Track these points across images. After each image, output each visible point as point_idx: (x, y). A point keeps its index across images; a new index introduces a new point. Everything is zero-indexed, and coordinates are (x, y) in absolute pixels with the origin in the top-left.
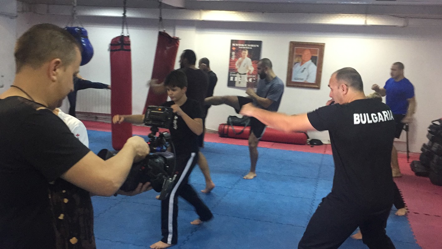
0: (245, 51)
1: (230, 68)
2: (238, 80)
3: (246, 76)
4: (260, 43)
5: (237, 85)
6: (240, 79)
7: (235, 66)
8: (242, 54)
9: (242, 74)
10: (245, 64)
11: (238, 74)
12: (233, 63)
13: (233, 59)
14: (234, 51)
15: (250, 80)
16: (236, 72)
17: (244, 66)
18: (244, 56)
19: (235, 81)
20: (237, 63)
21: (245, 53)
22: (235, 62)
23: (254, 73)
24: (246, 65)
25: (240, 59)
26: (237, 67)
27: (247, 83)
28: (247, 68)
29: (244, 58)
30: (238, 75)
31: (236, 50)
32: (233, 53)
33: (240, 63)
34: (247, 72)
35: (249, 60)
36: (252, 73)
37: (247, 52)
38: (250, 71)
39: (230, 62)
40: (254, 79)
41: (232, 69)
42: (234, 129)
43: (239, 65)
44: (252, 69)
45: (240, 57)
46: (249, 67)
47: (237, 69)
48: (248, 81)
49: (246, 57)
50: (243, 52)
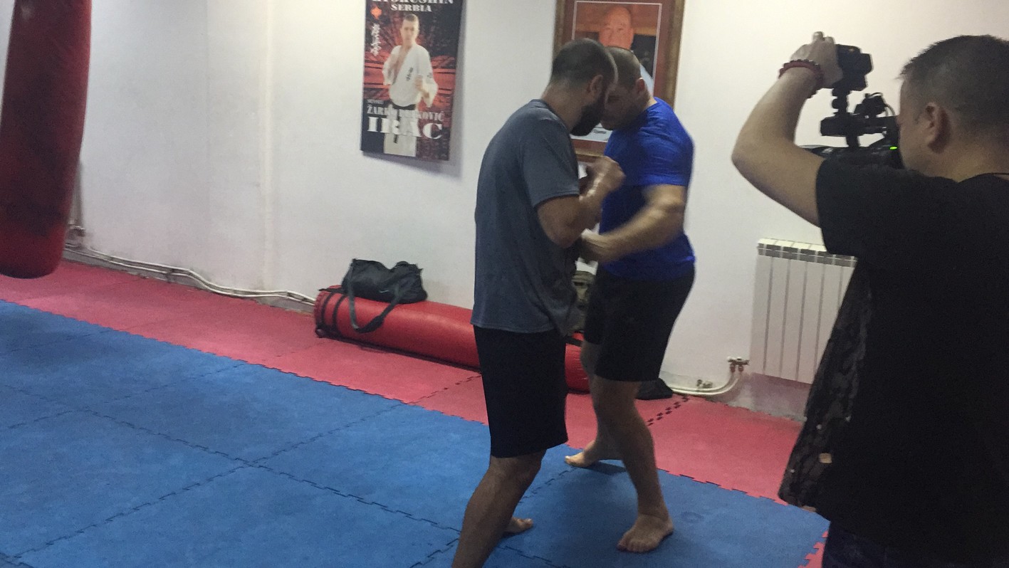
0: (411, 19)
1: (365, 84)
2: (391, 129)
3: (415, 115)
5: (389, 147)
6: (397, 127)
7: (382, 76)
8: (402, 31)
9: (404, 108)
10: (411, 70)
11: (391, 106)
13: (375, 51)
14: (377, 22)
15: (427, 131)
16: (385, 98)
17: (408, 78)
18: (408, 39)
19: (384, 134)
20: (387, 65)
21: (412, 29)
23: (437, 104)
24: (414, 74)
25: (396, 50)
26: (387, 82)
27: (419, 139)
28: (418, 85)
29: (409, 47)
30: (390, 111)
31: (381, 16)
32: (376, 29)
33: (396, 67)
34: (417, 100)
35: (424, 53)
36: (433, 105)
37: (416, 24)
39: (366, 61)
40: (440, 126)
41: (374, 89)
42: (354, 311)
43: (393, 73)
44: (432, 88)
45: (396, 45)
46: (424, 80)
47: (387, 90)
48: (421, 132)
49: (414, 42)
50: (406, 23)
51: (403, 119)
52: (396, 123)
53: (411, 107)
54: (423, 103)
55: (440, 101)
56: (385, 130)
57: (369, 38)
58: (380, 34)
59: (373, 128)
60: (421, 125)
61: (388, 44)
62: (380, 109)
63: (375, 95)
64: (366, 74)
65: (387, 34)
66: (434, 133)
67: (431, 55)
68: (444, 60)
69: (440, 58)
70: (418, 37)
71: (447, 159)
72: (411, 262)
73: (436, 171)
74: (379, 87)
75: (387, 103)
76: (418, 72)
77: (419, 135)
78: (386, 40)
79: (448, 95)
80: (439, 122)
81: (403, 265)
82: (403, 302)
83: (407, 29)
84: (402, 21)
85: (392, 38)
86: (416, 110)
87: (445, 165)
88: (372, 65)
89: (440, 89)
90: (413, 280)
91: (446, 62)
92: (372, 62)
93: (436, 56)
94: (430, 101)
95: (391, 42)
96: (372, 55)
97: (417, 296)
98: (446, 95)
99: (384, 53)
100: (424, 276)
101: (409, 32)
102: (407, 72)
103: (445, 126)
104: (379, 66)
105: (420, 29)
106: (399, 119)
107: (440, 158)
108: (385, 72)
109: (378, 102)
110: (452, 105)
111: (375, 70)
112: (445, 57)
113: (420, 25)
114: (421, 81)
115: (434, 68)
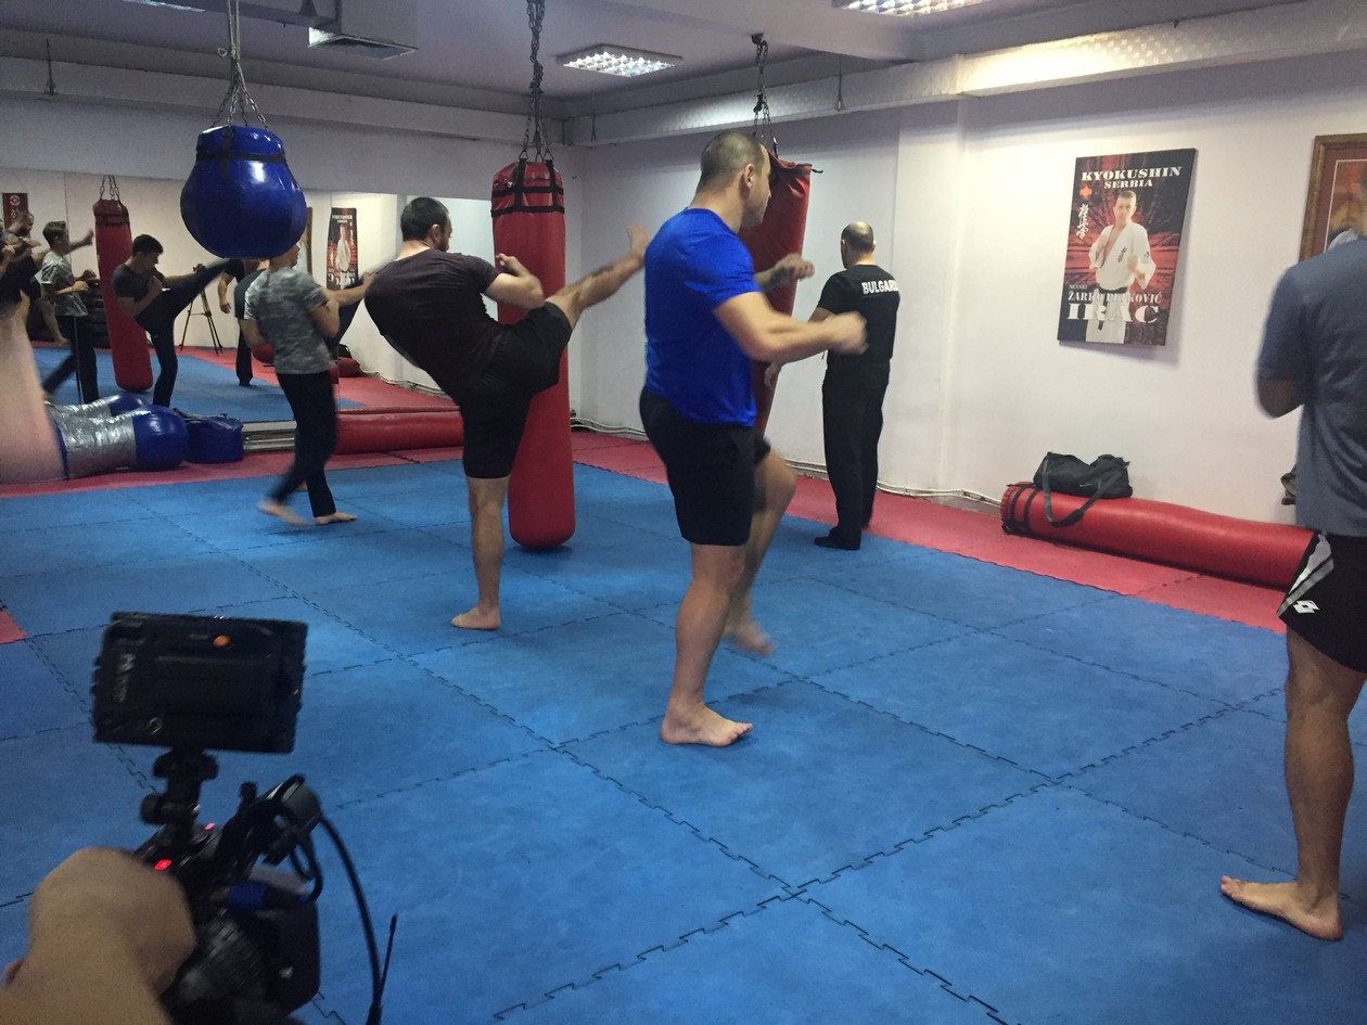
0: (1129, 196)
1: (1067, 269)
3: (1126, 298)
4: (1186, 158)
5: (1092, 334)
6: (1104, 313)
7: (1088, 259)
8: (1116, 210)
9: (1113, 292)
10: (1124, 251)
11: (1097, 291)
12: (1078, 248)
13: (1082, 233)
14: (1086, 203)
15: (1140, 315)
16: (1090, 283)
17: (1120, 260)
18: (1123, 217)
19: (1087, 321)
20: (1095, 246)
21: (1128, 207)
22: (1087, 245)
24: (1127, 255)
25: (1107, 231)
26: (1094, 265)
28: (1132, 266)
29: (1123, 227)
31: (1092, 197)
32: (1084, 210)
33: (1106, 249)
34: (1131, 281)
35: (1142, 231)
36: (1149, 286)
37: (1133, 201)
38: (1142, 276)
39: (1069, 245)
40: (1156, 309)
41: (1077, 274)
42: (1050, 507)
43: (1101, 255)
44: (1148, 269)
45: (1107, 225)
46: (1139, 260)
47: (1094, 274)
48: (1133, 316)
49: (1129, 220)
50: (1120, 200)
51: (1111, 305)
52: (1103, 308)
53: (1122, 291)
54: (1136, 286)
55: (1158, 282)
56: (1088, 316)
57: (1075, 220)
58: (1089, 214)
59: (1073, 314)
60: (1132, 309)
61: (1097, 224)
62: (1084, 295)
63: (1078, 279)
64: (1069, 258)
65: (1098, 214)
66: (1148, 316)
67: (1148, 233)
68: (1164, 238)
69: (1160, 235)
70: (1135, 214)
71: (1164, 344)
72: (1116, 456)
73: (1148, 357)
74: (1085, 271)
75: (1092, 287)
76: (1132, 251)
77: (1129, 320)
78: (1097, 221)
79: (1169, 275)
80: (1155, 304)
81: (1107, 458)
82: (1106, 497)
83: (1121, 207)
84: (1116, 199)
85: (1104, 219)
86: (1128, 293)
87: (1159, 350)
88: (1077, 249)
89: (1157, 268)
90: (1118, 474)
91: (1168, 239)
92: (1077, 245)
93: (1156, 233)
94: (1145, 284)
95: (1101, 222)
96: (1078, 237)
97: (1123, 491)
98: (1165, 275)
99: (1093, 236)
100: (1130, 470)
101: (1125, 211)
102: (1119, 253)
103: (1164, 308)
104: (1085, 249)
105: (1138, 206)
106: (1105, 303)
107: (1155, 343)
108: (1092, 255)
109: (1083, 287)
110: (1172, 286)
111: (1081, 253)
112: (1167, 234)
113: (1138, 201)
114: (1136, 262)
115: (1152, 246)
